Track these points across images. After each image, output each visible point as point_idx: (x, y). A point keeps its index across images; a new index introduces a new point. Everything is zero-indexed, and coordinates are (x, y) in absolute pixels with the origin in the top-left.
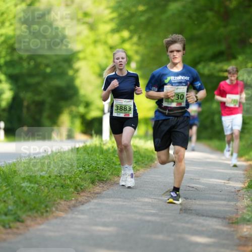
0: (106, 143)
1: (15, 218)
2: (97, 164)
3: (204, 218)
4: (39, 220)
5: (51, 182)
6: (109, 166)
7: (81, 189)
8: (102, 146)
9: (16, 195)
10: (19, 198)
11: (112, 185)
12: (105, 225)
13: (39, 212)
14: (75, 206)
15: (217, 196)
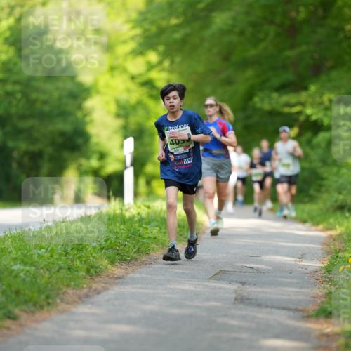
0: (129, 208)
1: (4, 314)
2: (117, 238)
3: (269, 310)
4: (38, 315)
5: (53, 264)
6: (134, 239)
7: (96, 272)
8: (124, 212)
9: (5, 283)
10: (9, 285)
11: (139, 266)
12: (130, 321)
13: (38, 306)
14: (87, 296)
15: (286, 280)
